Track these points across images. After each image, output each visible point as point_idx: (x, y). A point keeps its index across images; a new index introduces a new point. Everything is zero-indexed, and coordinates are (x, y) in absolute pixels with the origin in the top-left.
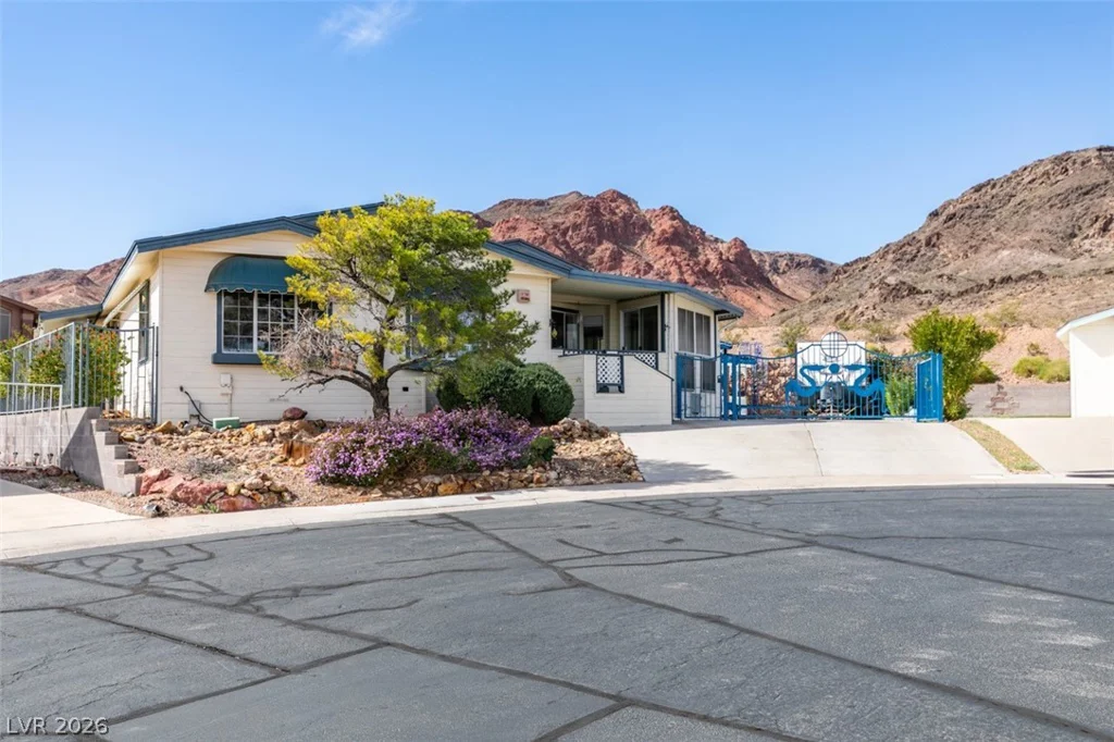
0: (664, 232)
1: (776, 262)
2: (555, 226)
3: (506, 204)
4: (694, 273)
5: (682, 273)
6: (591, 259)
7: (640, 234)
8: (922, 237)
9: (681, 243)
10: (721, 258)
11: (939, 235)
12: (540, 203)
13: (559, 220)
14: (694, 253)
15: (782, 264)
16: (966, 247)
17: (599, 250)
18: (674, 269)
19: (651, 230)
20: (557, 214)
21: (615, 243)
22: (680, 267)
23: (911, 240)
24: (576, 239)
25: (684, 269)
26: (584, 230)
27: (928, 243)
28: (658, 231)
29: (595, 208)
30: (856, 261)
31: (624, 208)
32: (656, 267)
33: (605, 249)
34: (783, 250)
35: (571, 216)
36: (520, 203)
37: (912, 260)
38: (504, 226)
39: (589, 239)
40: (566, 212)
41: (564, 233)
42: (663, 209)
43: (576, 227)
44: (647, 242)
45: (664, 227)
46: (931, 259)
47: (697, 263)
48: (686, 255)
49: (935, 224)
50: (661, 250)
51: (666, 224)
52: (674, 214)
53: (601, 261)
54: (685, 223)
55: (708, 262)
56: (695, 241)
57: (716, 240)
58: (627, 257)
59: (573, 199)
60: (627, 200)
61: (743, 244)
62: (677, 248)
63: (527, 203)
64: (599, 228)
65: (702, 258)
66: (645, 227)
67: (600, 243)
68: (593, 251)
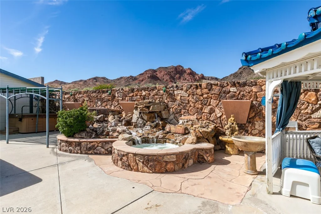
0: (188, 72)
1: (209, 78)
2: (169, 72)
3: (160, 68)
4: (194, 80)
5: (192, 80)
6: (175, 77)
7: (184, 73)
8: (239, 72)
9: (192, 75)
10: (199, 77)
11: (242, 72)
12: (166, 68)
13: (169, 70)
14: (194, 76)
15: (210, 79)
16: (248, 74)
17: (177, 76)
18: (190, 79)
19: (186, 72)
20: (169, 69)
21: (180, 75)
22: (191, 79)
23: (236, 73)
24: (172, 74)
25: (192, 79)
26: (174, 72)
27: (240, 73)
28: (187, 72)
29: (176, 68)
30: (225, 77)
31: (181, 68)
32: (187, 79)
33: (178, 76)
34: (210, 76)
35: (172, 70)
36: (162, 68)
37: (237, 77)
38: (159, 72)
39: (175, 74)
40: (171, 69)
41: (170, 73)
42: (188, 68)
43: (172, 72)
44: (185, 75)
45: (189, 72)
46: (241, 76)
47: (194, 78)
48: (193, 77)
49: (241, 70)
50: (188, 76)
51: (189, 71)
52: (190, 69)
53: (177, 78)
54: (192, 71)
55: (196, 78)
56: (194, 74)
57: (198, 74)
58: (182, 77)
59: (172, 67)
60: (182, 67)
61: (203, 75)
62: (191, 76)
63: (164, 68)
64: (177, 72)
65: (195, 77)
66: (185, 72)
67: (177, 75)
68: (176, 76)
